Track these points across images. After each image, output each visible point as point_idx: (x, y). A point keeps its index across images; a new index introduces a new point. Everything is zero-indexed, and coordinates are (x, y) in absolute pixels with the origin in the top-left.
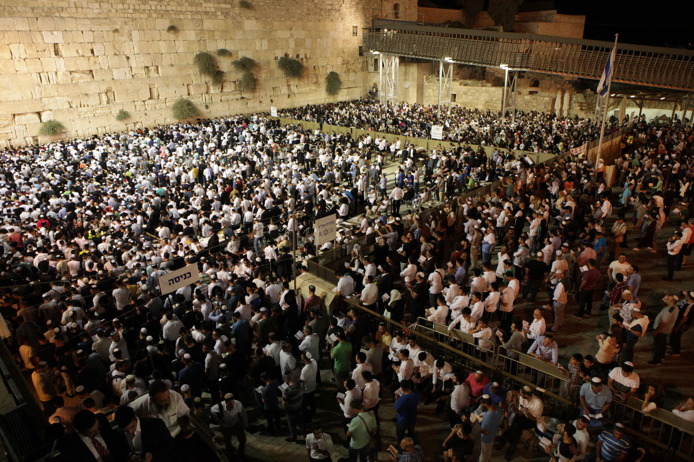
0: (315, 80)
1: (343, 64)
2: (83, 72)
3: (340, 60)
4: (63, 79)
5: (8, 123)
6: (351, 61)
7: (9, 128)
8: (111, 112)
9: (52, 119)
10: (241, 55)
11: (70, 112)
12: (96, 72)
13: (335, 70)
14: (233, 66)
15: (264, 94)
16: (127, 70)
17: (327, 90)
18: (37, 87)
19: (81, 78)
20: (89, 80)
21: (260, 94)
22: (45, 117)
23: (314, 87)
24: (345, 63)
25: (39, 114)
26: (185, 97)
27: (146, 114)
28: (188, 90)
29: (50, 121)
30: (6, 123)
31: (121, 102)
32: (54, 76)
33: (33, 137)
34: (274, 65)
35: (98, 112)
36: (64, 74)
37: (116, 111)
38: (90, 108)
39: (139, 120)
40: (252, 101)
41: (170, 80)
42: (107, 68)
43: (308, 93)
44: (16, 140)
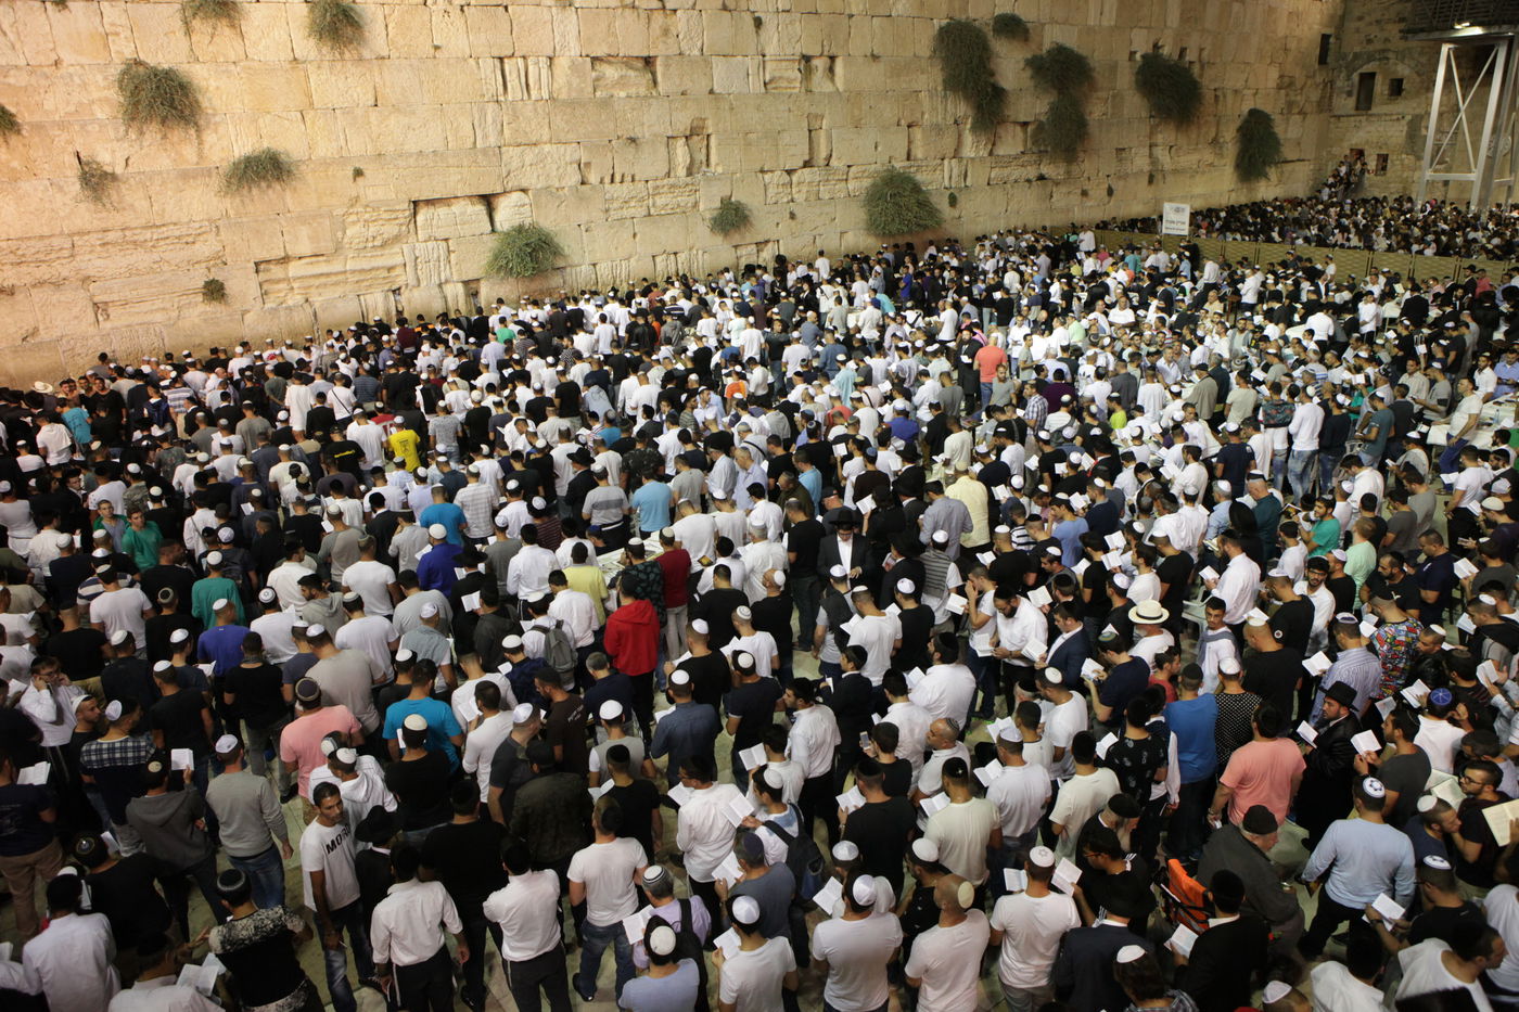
0: (1212, 134)
1: (1279, 88)
2: (628, 62)
3: (1274, 74)
4: (569, 83)
5: (395, 231)
6: (1299, 75)
7: (396, 249)
8: (696, 205)
9: (528, 222)
10: (1053, 36)
11: (581, 199)
12: (667, 66)
13: (1260, 107)
14: (1029, 72)
15: (1094, 167)
16: (752, 63)
17: (1238, 166)
18: (491, 108)
19: (621, 82)
20: (643, 91)
21: (1087, 166)
22: (509, 213)
23: (1208, 156)
24: (1286, 84)
25: (488, 201)
26: (900, 164)
27: (792, 216)
28: (910, 142)
29: (520, 229)
30: (391, 230)
31: (727, 173)
32: (544, 72)
33: (466, 283)
34: (1125, 79)
35: (660, 201)
36: (573, 66)
37: (709, 204)
38: (641, 185)
39: (772, 234)
40: (1064, 189)
41: (865, 107)
42: (696, 52)
43: (1194, 173)
44: (416, 293)
